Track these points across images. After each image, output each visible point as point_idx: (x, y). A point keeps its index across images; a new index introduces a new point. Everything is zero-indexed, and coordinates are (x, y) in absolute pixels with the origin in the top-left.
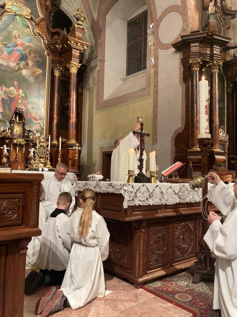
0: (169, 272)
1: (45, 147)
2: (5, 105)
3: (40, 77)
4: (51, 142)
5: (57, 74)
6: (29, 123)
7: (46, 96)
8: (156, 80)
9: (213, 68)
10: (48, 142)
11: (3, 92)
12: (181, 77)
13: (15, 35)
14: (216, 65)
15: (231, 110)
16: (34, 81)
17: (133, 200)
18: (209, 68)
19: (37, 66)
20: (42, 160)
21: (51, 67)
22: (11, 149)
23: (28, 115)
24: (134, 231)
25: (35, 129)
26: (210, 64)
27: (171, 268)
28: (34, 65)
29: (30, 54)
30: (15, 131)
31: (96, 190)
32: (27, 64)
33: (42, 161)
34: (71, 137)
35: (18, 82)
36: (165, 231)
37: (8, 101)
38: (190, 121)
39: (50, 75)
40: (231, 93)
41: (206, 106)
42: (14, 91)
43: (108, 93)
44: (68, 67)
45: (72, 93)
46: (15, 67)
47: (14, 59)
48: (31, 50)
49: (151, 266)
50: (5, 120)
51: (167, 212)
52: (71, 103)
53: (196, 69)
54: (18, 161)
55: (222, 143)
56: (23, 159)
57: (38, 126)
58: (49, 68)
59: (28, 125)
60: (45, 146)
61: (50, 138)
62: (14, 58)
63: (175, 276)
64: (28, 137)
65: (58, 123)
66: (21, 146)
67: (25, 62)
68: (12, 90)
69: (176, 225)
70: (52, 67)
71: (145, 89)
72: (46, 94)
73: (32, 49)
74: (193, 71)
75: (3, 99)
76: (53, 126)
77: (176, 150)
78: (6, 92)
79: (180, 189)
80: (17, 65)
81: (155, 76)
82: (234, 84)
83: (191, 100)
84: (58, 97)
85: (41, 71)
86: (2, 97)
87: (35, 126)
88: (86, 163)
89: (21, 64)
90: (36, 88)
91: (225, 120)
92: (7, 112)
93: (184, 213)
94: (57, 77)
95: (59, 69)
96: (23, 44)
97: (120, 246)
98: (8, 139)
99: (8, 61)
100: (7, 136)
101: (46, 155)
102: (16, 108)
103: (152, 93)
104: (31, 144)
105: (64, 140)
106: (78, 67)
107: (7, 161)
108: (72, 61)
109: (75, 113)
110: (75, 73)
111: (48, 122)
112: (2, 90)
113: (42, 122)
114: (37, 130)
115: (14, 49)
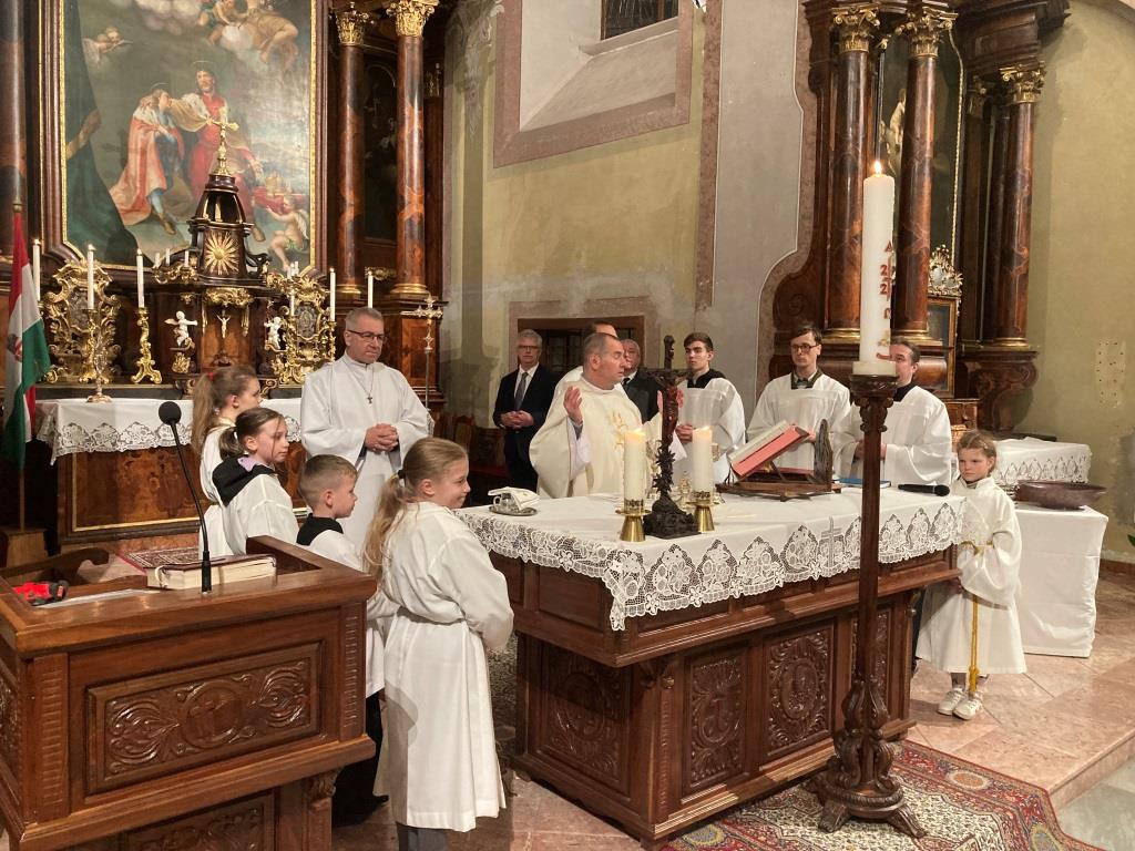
0: (748, 796)
1: (315, 308)
2: (171, 160)
3: (289, 51)
4: (337, 288)
5: (350, 36)
6: (259, 224)
7: (313, 121)
8: (712, 75)
9: (920, 43)
10: (329, 288)
11: (161, 113)
12: (802, 70)
14: (931, 29)
15: (975, 182)
16: (266, 67)
17: (641, 599)
18: (905, 38)
19: (276, 8)
20: (309, 354)
21: (326, 13)
22: (200, 322)
23: (253, 194)
24: (643, 683)
25: (279, 245)
26: (909, 25)
27: (757, 780)
28: (265, 6)
30: (211, 258)
31: (520, 552)
33: (310, 359)
34: (408, 273)
35: (211, 73)
36: (737, 673)
37: (181, 149)
38: (829, 236)
39: (326, 43)
40: (981, 117)
41: (883, 266)
42: (200, 110)
43: (536, 102)
44: (388, 11)
45: (407, 113)
46: (199, 18)
49: (694, 782)
50: (174, 218)
51: (746, 618)
52: (403, 148)
53: (858, 46)
54: (229, 365)
55: (940, 304)
56: (245, 357)
57: (290, 232)
58: (320, 19)
59: (256, 230)
60: (317, 304)
61: (333, 276)
63: (766, 802)
64: (258, 278)
65: (357, 220)
66: (234, 311)
68: (193, 106)
69: (773, 648)
70: (329, 9)
71: (671, 97)
72: (313, 114)
74: (846, 55)
75: (161, 140)
76: (343, 229)
77: (776, 334)
78: (170, 114)
79: (791, 540)
80: (202, 10)
81: (708, 57)
82: (992, 85)
83: (835, 160)
84: (357, 126)
85: (291, 29)
86: (157, 133)
87: (279, 232)
88: (459, 356)
90: (277, 91)
91: (954, 217)
92: (179, 184)
93: (798, 611)
94: (351, 49)
95: (356, 18)
97: (597, 721)
98: (190, 291)
100: (187, 282)
101: (320, 337)
102: (213, 177)
103: (697, 116)
104: (270, 303)
105: (378, 275)
106: (426, 13)
107: (190, 369)
109: (420, 185)
110: (417, 36)
111: (324, 217)
112: (156, 107)
113: (303, 216)
114: (289, 247)
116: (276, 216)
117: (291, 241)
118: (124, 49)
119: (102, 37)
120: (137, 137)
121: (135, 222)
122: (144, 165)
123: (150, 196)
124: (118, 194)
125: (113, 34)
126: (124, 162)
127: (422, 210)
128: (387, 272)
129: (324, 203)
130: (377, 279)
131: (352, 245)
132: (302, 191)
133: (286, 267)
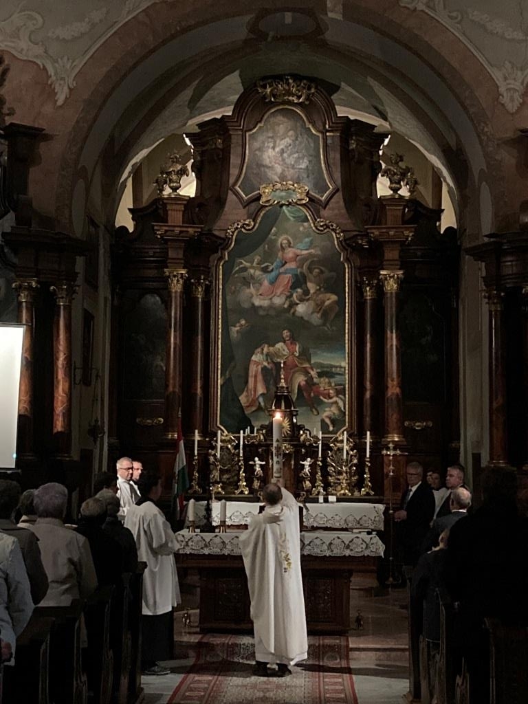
2: (269, 378)
3: (333, 309)
5: (369, 293)
6: (315, 405)
7: (347, 345)
13: (281, 245)
23: (312, 390)
25: (327, 417)
28: (320, 289)
29: (310, 269)
32: (306, 292)
34: (391, 429)
35: (290, 330)
37: (273, 371)
39: (354, 301)
45: (389, 337)
46: (284, 304)
47: (282, 289)
48: (312, 262)
57: (334, 409)
58: (350, 289)
59: (314, 410)
60: (348, 449)
62: (281, 287)
66: (287, 455)
67: (302, 289)
68: (280, 349)
72: (347, 341)
73: (315, 259)
76: (364, 404)
78: (269, 355)
80: (286, 300)
85: (334, 297)
86: (262, 366)
87: (327, 409)
89: (295, 295)
94: (369, 301)
96: (298, 256)
99: (270, 297)
104: (303, 450)
105: (418, 426)
106: (398, 278)
107: (260, 487)
108: (383, 269)
109: (395, 376)
110: (394, 292)
111: (353, 398)
112: (262, 353)
113: (341, 399)
114: (333, 417)
115: (281, 271)
116: (325, 400)
117: (334, 414)
118: (248, 328)
119: (238, 325)
120: (253, 369)
121: (250, 412)
122: (256, 383)
123: (258, 397)
124: (243, 399)
125: (243, 322)
126: (247, 382)
127: (397, 390)
128: (425, 424)
129: (353, 390)
130: (417, 428)
131: (369, 413)
132: (341, 385)
133: (331, 428)
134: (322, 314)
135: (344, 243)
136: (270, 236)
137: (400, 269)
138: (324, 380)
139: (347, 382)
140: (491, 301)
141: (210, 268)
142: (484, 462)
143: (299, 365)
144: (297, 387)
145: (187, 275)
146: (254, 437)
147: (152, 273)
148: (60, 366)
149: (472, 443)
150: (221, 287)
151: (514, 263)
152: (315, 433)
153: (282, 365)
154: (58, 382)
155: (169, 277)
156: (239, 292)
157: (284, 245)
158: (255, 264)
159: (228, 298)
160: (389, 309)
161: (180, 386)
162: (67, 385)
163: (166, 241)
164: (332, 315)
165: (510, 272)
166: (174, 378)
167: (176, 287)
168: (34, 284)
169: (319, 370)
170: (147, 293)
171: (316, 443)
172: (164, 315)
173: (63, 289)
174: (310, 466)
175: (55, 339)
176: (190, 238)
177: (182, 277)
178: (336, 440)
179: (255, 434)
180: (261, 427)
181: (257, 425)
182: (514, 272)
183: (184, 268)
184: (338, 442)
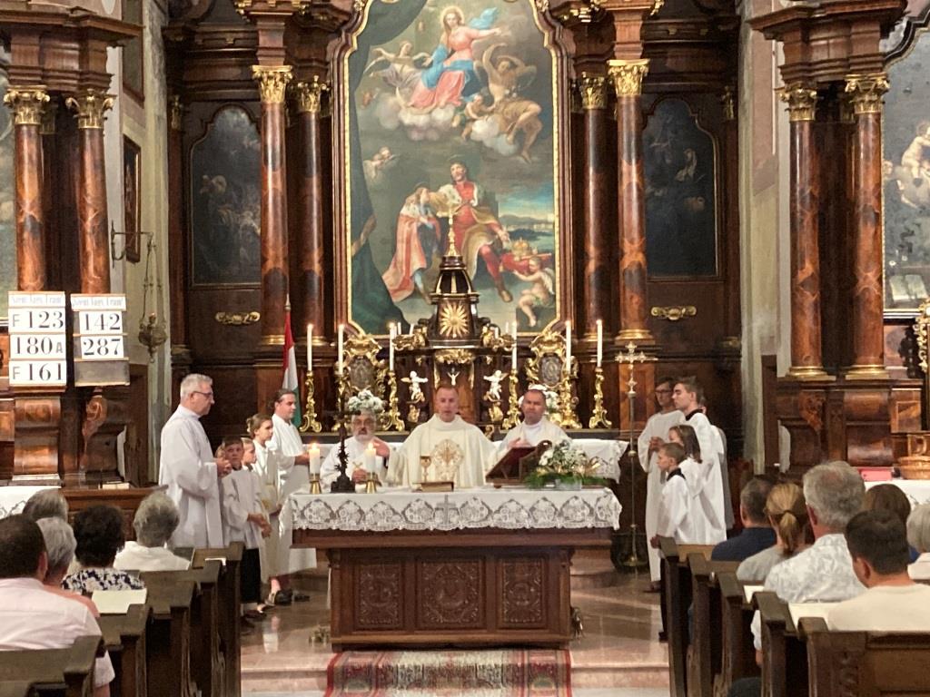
1: (559, 358)
2: (430, 244)
3: (532, 128)
5: (591, 100)
6: (507, 286)
11: (422, 206)
13: (445, 22)
16: (513, 148)
23: (501, 261)
28: (510, 94)
29: (494, 62)
32: (488, 100)
34: (628, 320)
37: (438, 233)
45: (625, 170)
46: (453, 120)
47: (449, 95)
48: (497, 49)
49: (362, 624)
56: (472, 406)
57: (537, 290)
59: (504, 293)
61: (568, 328)
62: (446, 92)
64: (480, 339)
66: (462, 369)
67: (481, 94)
68: (448, 195)
69: (424, 564)
73: (502, 44)
75: (422, 228)
78: (429, 206)
84: (598, 183)
85: (534, 108)
86: (419, 223)
87: (526, 291)
89: (469, 106)
92: (437, 262)
94: (592, 112)
96: (473, 39)
98: (421, 355)
99: (430, 109)
100: (417, 347)
102: (444, 259)
104: (489, 359)
105: (673, 314)
106: (639, 72)
107: (419, 418)
108: (614, 58)
109: (635, 235)
110: (632, 95)
111: (568, 273)
112: (418, 203)
113: (549, 274)
114: (536, 304)
115: (445, 66)
116: (522, 277)
117: (537, 298)
118: (394, 162)
119: (377, 157)
120: (404, 229)
121: (401, 299)
122: (408, 251)
123: (412, 277)
124: (389, 278)
125: (385, 152)
126: (394, 251)
127: (640, 258)
128: (684, 311)
129: (568, 258)
130: (671, 318)
131: (593, 296)
132: (547, 251)
133: (533, 322)
134: (515, 137)
135: (549, 18)
136: (426, 7)
137: (642, 57)
138: (521, 244)
139: (557, 246)
140: (793, 107)
141: (327, 63)
142: (783, 370)
143: (478, 221)
144: (476, 257)
145: (291, 76)
146: (408, 339)
147: (233, 73)
148: (89, 230)
149: (762, 338)
150: (347, 94)
151: (831, 41)
152: (507, 331)
153: (451, 222)
154: (86, 256)
155: (261, 79)
156: (377, 101)
157: (449, 22)
158: (401, 56)
159: (360, 113)
160: (625, 125)
161: (285, 259)
162: (101, 260)
163: (254, 19)
164: (530, 137)
165: (825, 58)
166: (275, 247)
167: (274, 96)
168: (40, 95)
169: (512, 229)
170: (224, 108)
171: (509, 347)
172: (255, 144)
173: (87, 103)
174: (500, 383)
175: (77, 184)
176: (295, 13)
177: (282, 80)
178: (541, 341)
179: (411, 335)
180: (419, 323)
181: (412, 319)
182: (832, 57)
183: (285, 64)
184: (544, 343)
